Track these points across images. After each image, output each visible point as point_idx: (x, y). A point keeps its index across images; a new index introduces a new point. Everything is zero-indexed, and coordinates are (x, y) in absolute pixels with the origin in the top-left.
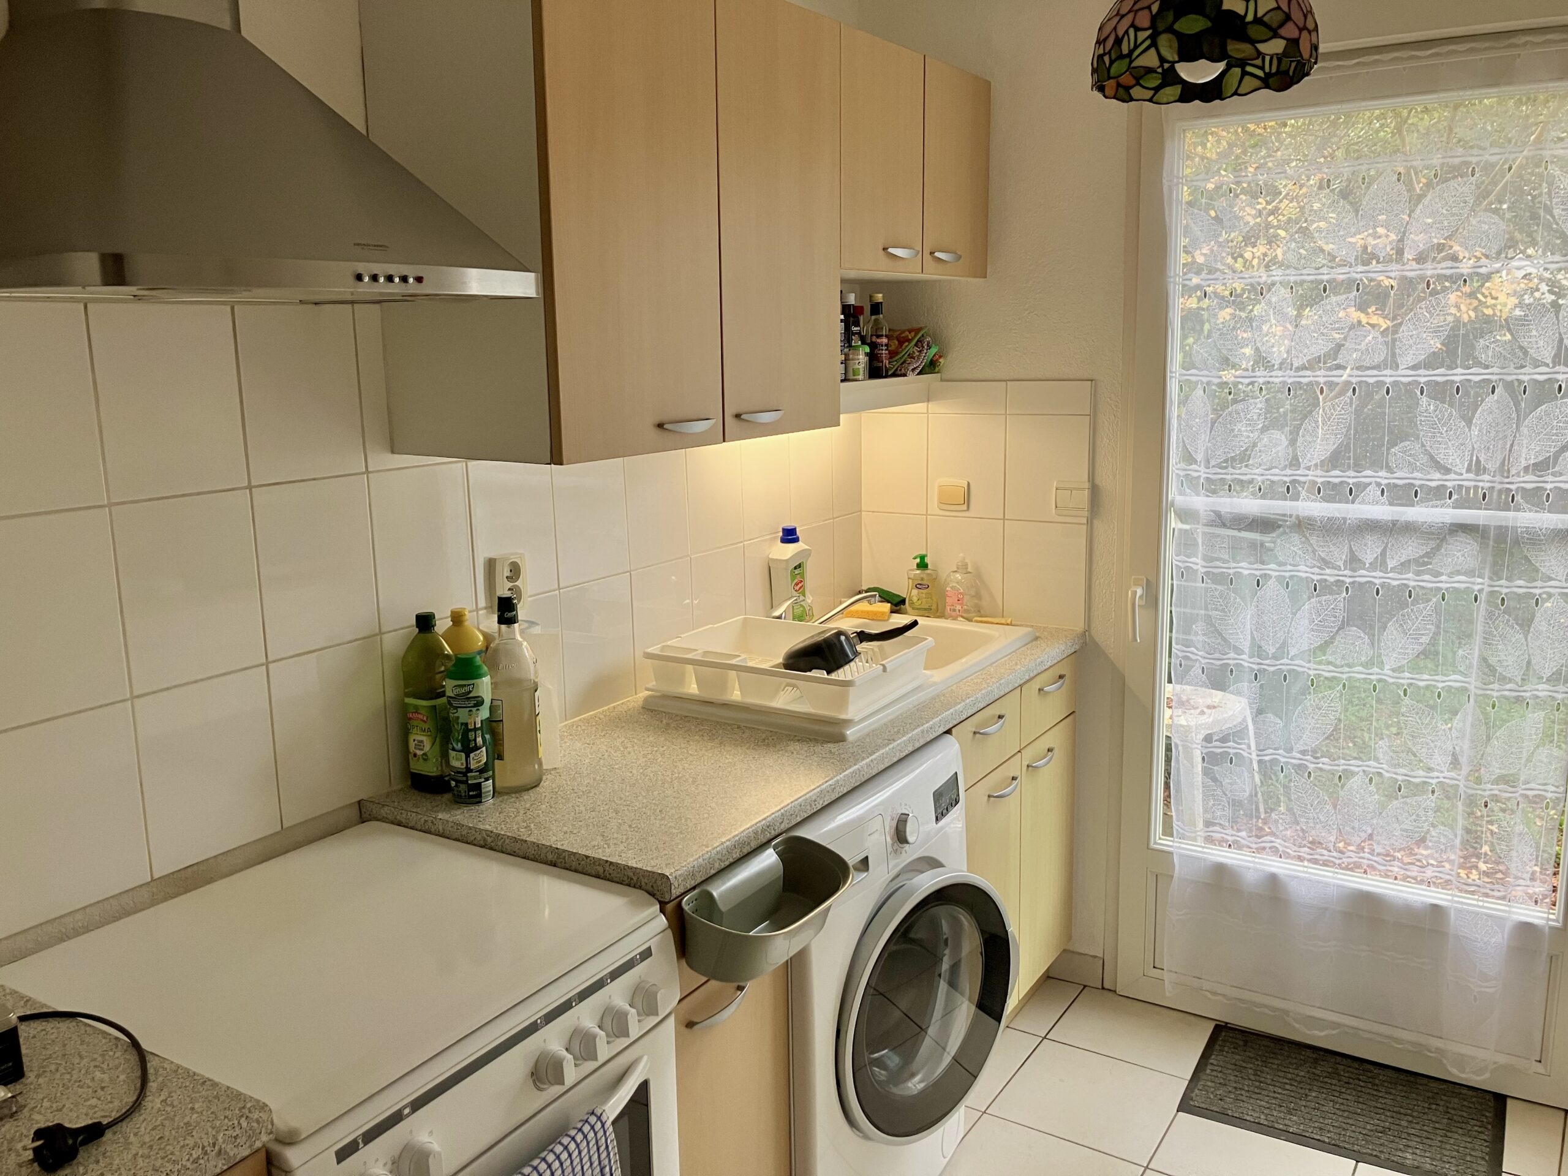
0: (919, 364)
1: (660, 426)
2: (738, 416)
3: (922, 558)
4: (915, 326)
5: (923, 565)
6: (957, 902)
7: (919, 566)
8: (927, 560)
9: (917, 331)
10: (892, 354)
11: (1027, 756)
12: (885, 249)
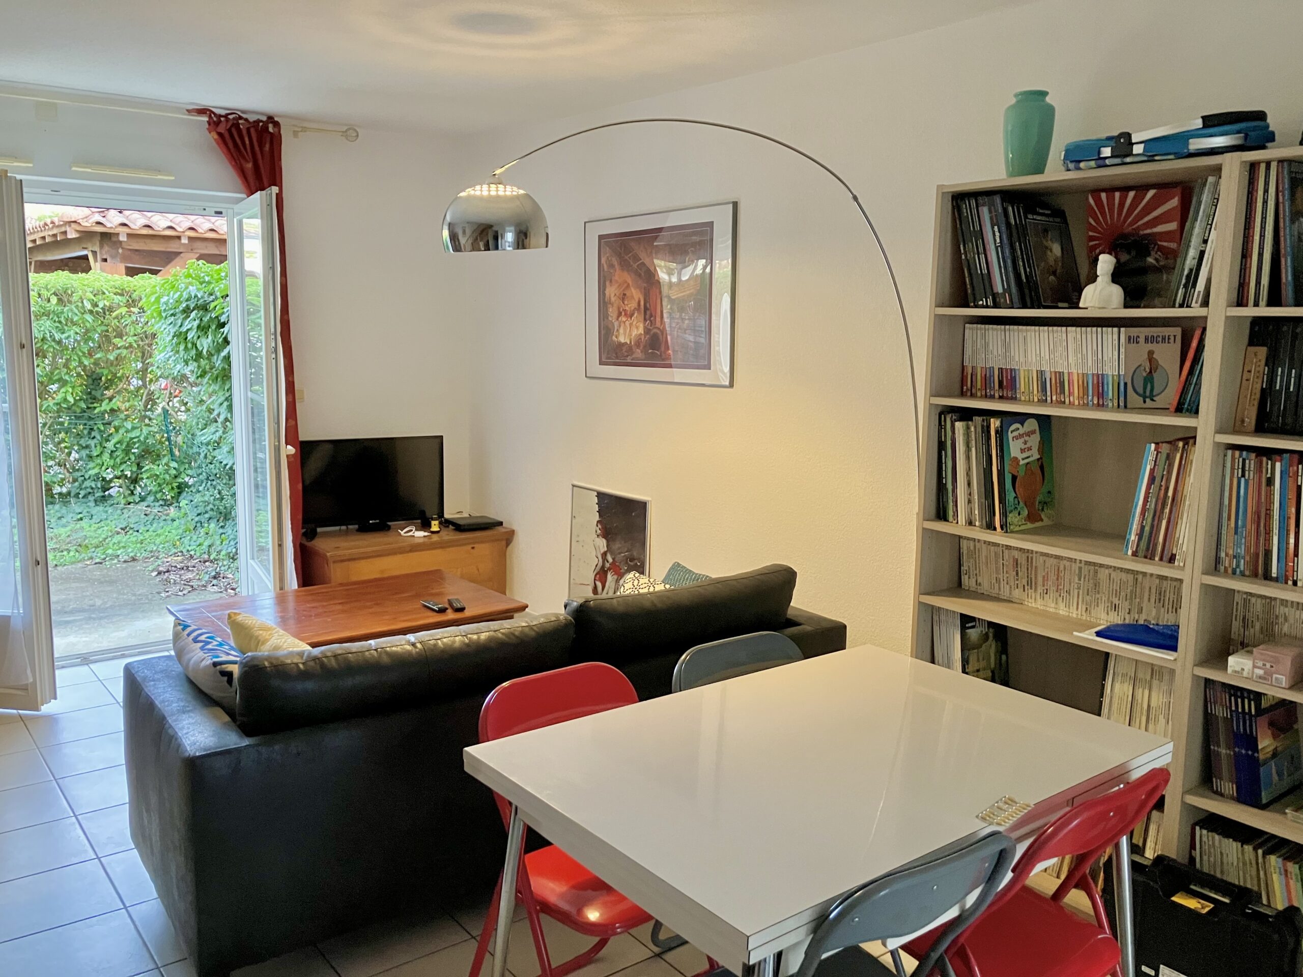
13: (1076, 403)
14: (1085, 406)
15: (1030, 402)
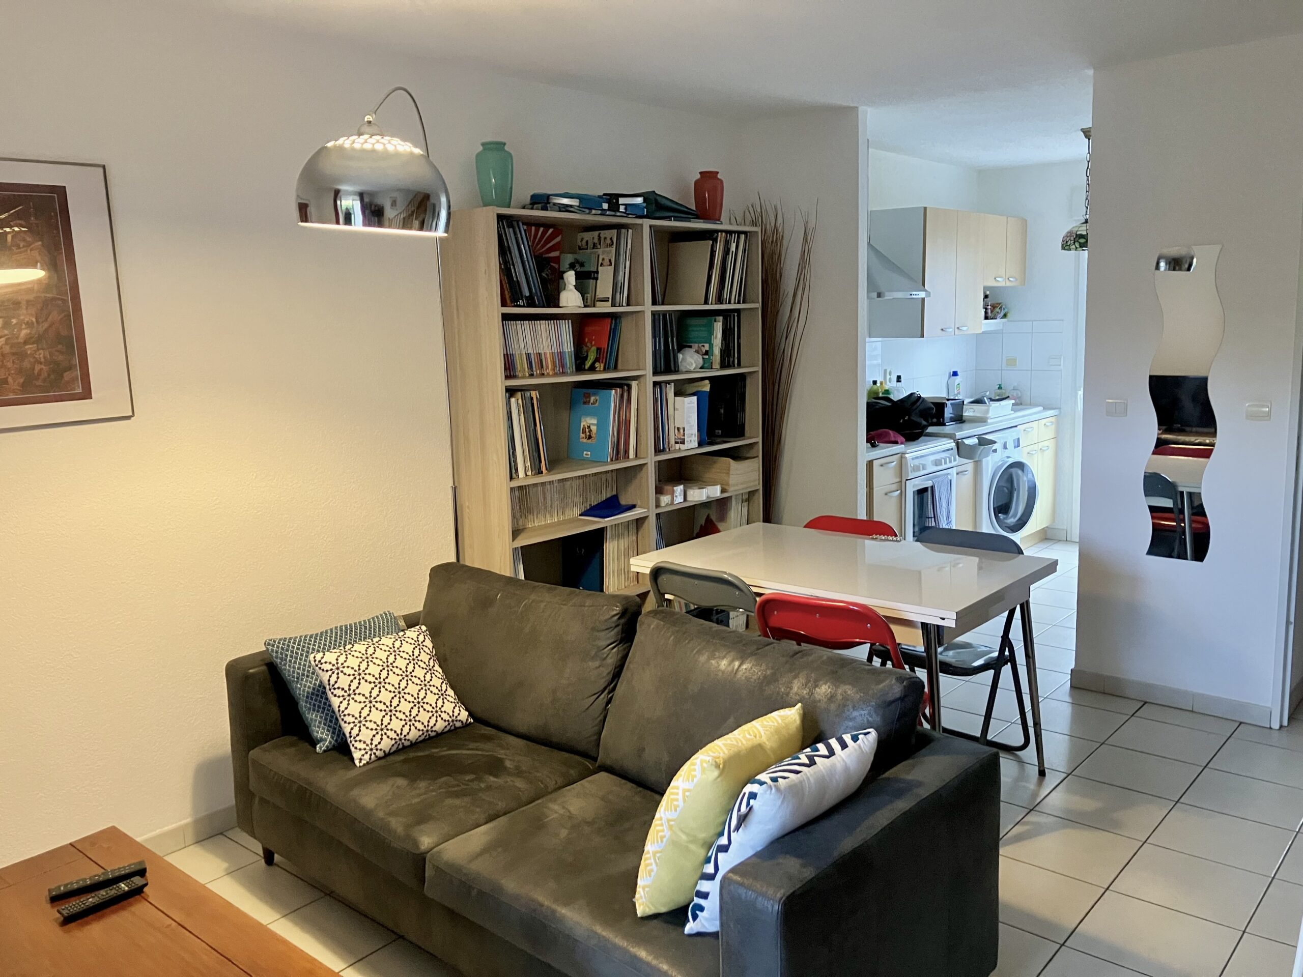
0: (1002, 314)
1: (942, 330)
2: (958, 328)
3: (1000, 385)
4: (1000, 302)
5: (1000, 388)
6: (1017, 467)
7: (999, 388)
8: (1002, 386)
9: (1000, 304)
10: (992, 312)
11: (1040, 445)
12: (995, 278)
13: (551, 373)
14: (555, 375)
15: (524, 377)
